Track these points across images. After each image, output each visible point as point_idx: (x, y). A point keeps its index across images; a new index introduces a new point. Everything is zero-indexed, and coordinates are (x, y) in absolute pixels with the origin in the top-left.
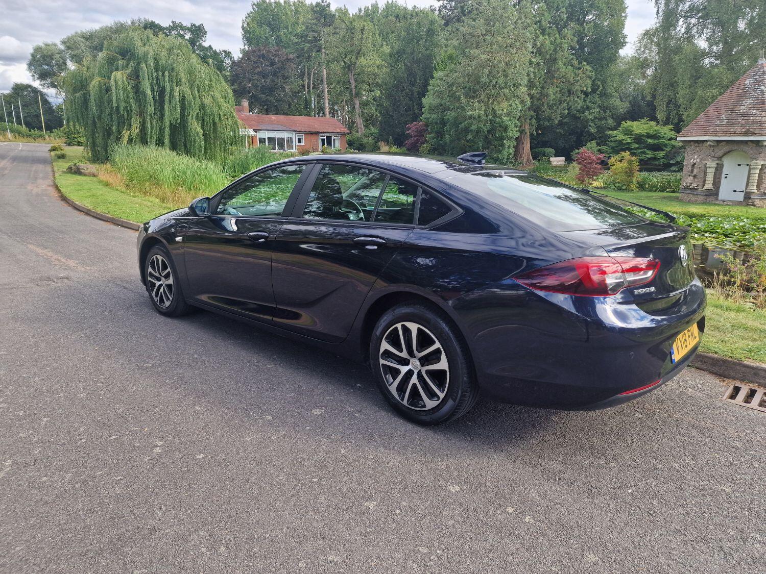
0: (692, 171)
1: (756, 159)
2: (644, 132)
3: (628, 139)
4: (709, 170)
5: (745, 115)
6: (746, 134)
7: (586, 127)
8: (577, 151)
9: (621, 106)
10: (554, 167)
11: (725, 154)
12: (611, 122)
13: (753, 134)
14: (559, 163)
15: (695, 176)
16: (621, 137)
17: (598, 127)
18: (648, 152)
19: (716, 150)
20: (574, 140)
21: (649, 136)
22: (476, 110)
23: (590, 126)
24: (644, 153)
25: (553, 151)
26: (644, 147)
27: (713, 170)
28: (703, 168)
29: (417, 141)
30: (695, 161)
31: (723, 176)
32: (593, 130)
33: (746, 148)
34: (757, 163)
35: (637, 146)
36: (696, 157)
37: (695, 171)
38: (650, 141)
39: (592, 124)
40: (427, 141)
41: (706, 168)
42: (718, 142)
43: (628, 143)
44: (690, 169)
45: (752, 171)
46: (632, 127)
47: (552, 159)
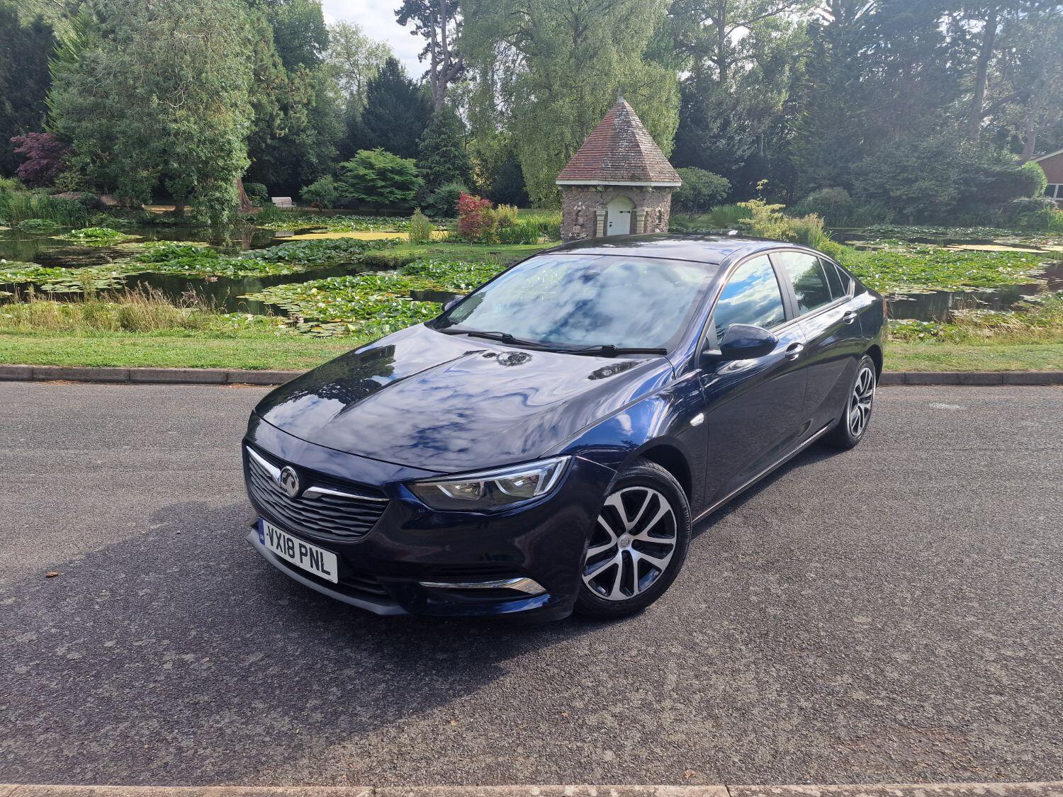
0: (577, 220)
1: (642, 205)
2: (389, 166)
3: (371, 175)
4: (598, 218)
5: (625, 158)
6: (633, 178)
7: (303, 155)
8: (305, 189)
9: (340, 130)
10: (284, 211)
11: (612, 200)
12: (334, 151)
13: (640, 179)
14: (285, 206)
15: (582, 226)
16: (362, 171)
17: (318, 156)
18: (396, 191)
19: (604, 196)
20: (289, 174)
21: (393, 171)
22: (183, 121)
23: (309, 154)
24: (391, 192)
25: (264, 186)
26: (392, 186)
27: (603, 218)
28: (591, 216)
29: (47, 167)
30: (579, 209)
31: (609, 224)
32: (314, 160)
33: (631, 194)
34: (643, 211)
35: (383, 183)
36: (580, 203)
37: (581, 220)
38: (397, 177)
39: (311, 151)
40: (70, 168)
41: (596, 216)
42: (606, 187)
43: (373, 180)
44: (574, 217)
45: (638, 219)
46: (369, 158)
47: (275, 199)
